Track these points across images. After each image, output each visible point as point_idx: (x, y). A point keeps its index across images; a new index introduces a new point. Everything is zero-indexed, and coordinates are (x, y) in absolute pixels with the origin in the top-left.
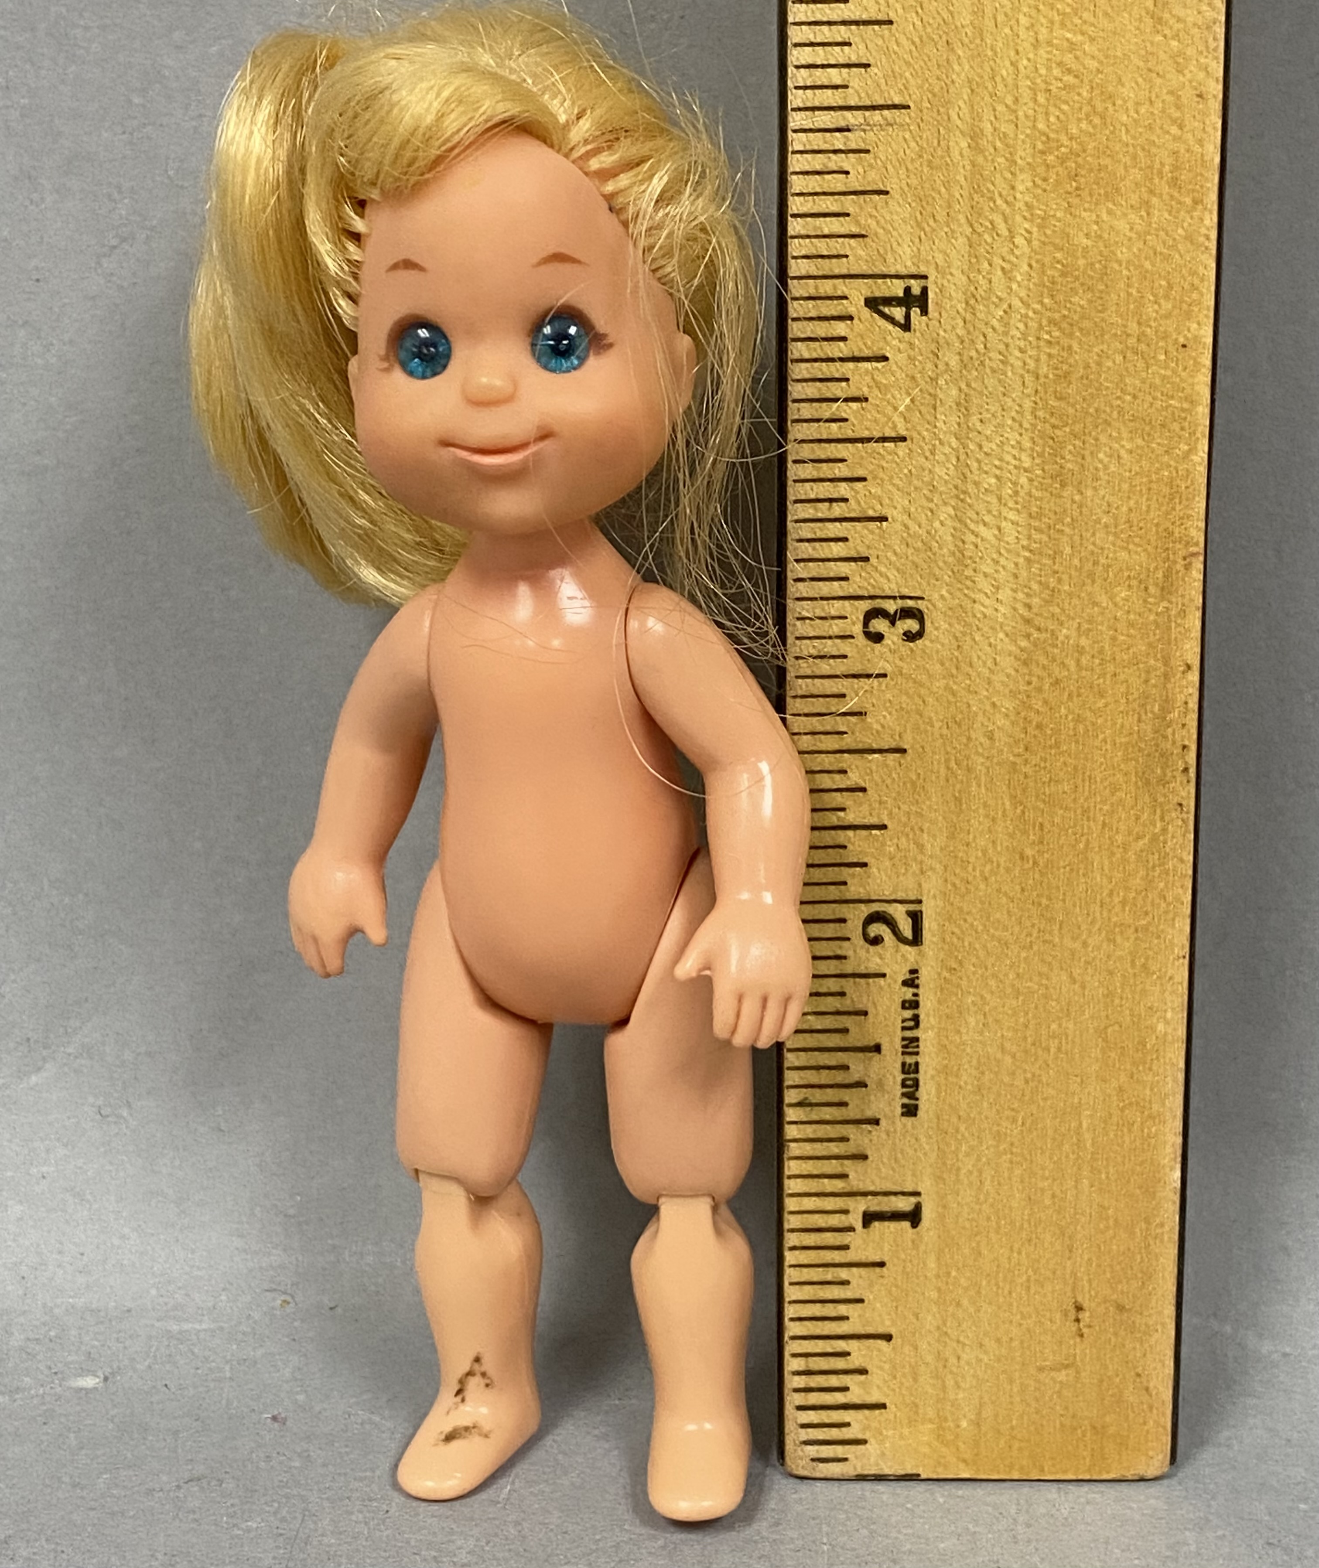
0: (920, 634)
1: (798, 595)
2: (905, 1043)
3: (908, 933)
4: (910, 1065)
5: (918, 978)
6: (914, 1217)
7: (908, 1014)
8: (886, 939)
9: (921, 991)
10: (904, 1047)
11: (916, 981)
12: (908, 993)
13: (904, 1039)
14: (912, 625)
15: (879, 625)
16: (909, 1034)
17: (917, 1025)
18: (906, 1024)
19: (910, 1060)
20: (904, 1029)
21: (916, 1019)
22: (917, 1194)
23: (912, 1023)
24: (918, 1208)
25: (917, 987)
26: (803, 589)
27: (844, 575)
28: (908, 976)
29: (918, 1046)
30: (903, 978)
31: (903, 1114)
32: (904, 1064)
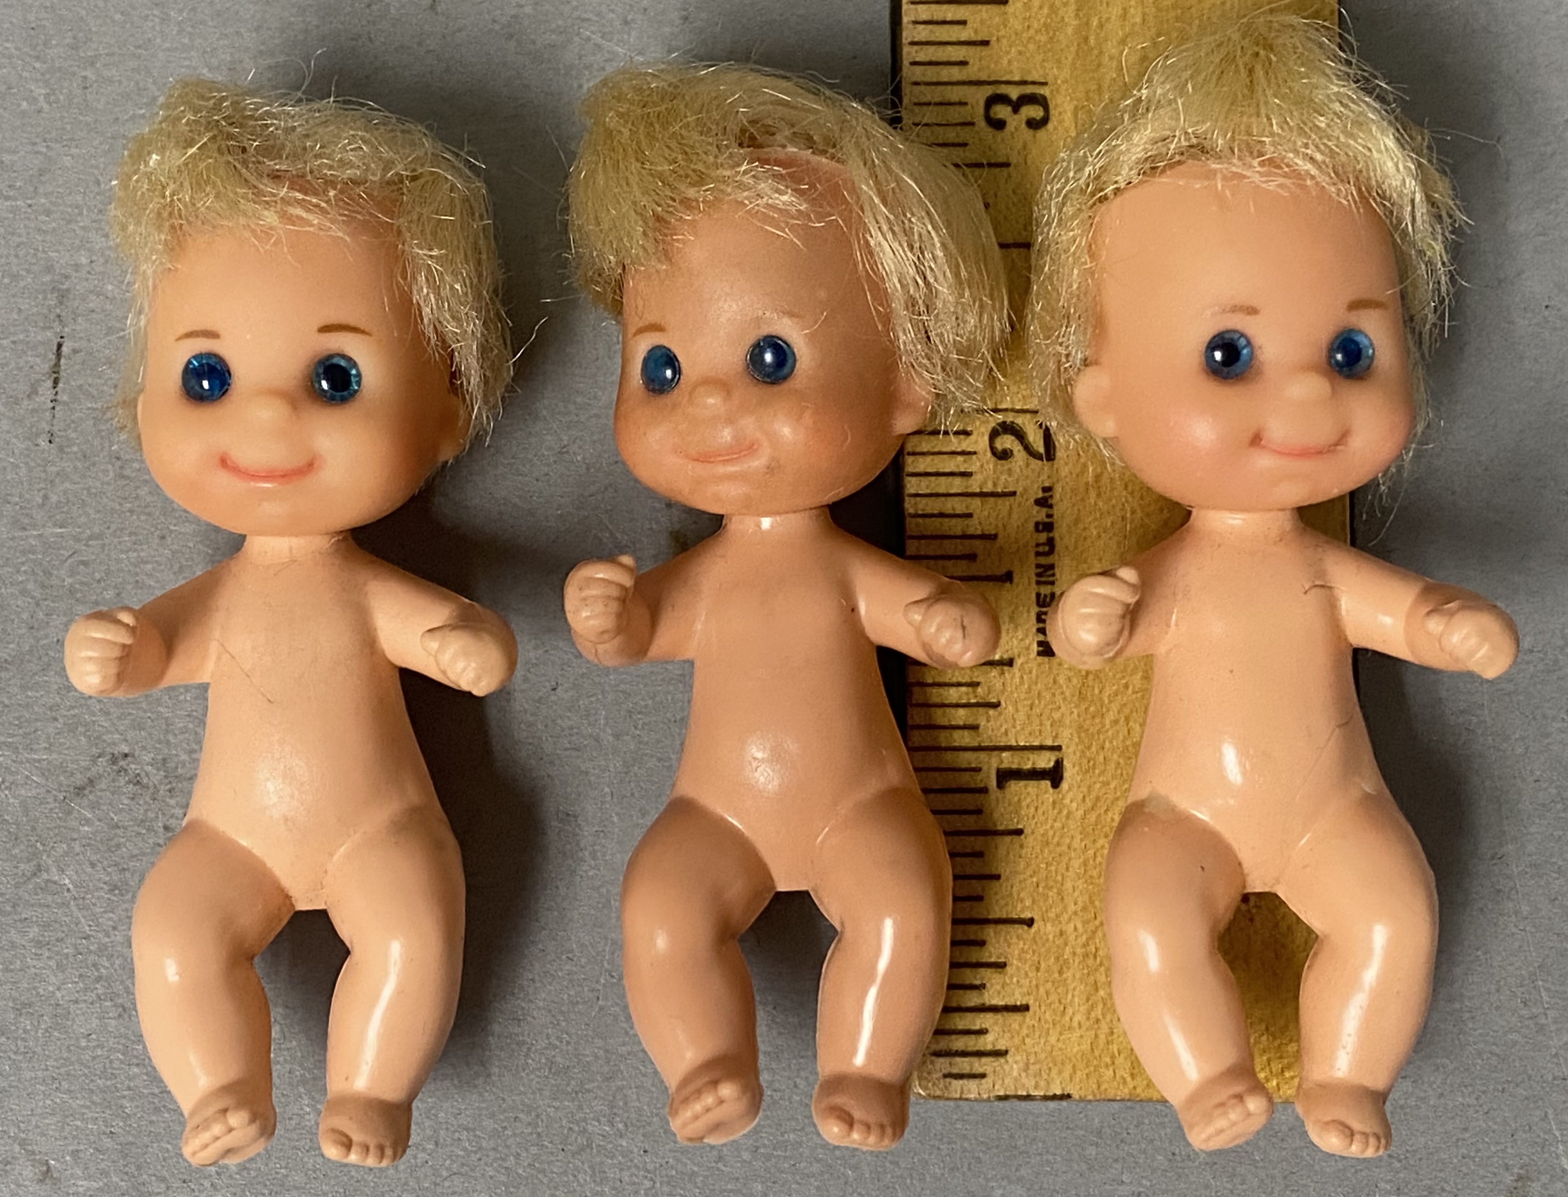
0: (1045, 121)
1: (914, 79)
2: (1040, 570)
3: (1039, 446)
4: (1045, 596)
5: (1051, 497)
6: (1055, 775)
7: (1043, 537)
8: (1015, 453)
9: (1055, 511)
10: (1038, 575)
11: (1050, 501)
12: (1040, 515)
13: (1038, 566)
14: (1036, 112)
15: (1002, 111)
16: (1043, 560)
17: (1052, 551)
18: (1041, 549)
19: (1045, 590)
20: (1038, 554)
21: (1051, 542)
22: (1058, 748)
23: (1047, 548)
24: (1059, 764)
25: (1051, 506)
26: (918, 73)
27: (961, 59)
28: (1040, 495)
29: (1053, 575)
30: (1035, 497)
31: (1039, 654)
32: (1038, 595)
